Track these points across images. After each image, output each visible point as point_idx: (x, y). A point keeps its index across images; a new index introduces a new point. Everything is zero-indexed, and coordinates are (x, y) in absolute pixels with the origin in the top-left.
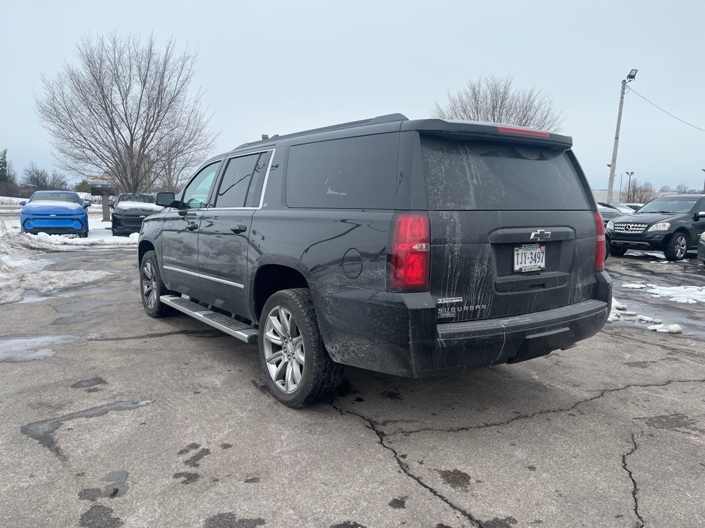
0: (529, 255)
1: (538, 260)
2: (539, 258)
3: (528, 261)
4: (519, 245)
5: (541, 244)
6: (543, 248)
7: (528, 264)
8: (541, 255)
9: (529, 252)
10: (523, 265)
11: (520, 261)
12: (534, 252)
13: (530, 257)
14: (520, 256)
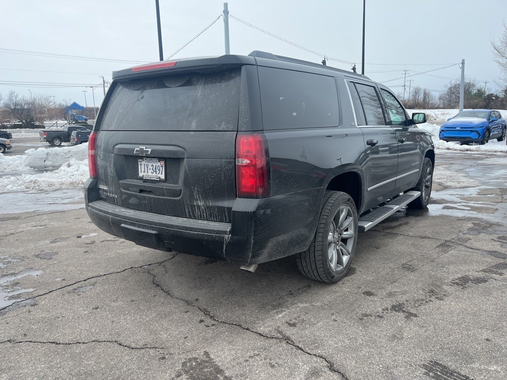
0: (150, 167)
1: (158, 172)
2: (159, 170)
3: (150, 171)
4: (142, 158)
5: (160, 159)
6: (163, 163)
7: (150, 174)
8: (161, 168)
9: (150, 165)
10: (146, 173)
11: (143, 170)
12: (154, 165)
13: (151, 168)
14: (143, 166)
